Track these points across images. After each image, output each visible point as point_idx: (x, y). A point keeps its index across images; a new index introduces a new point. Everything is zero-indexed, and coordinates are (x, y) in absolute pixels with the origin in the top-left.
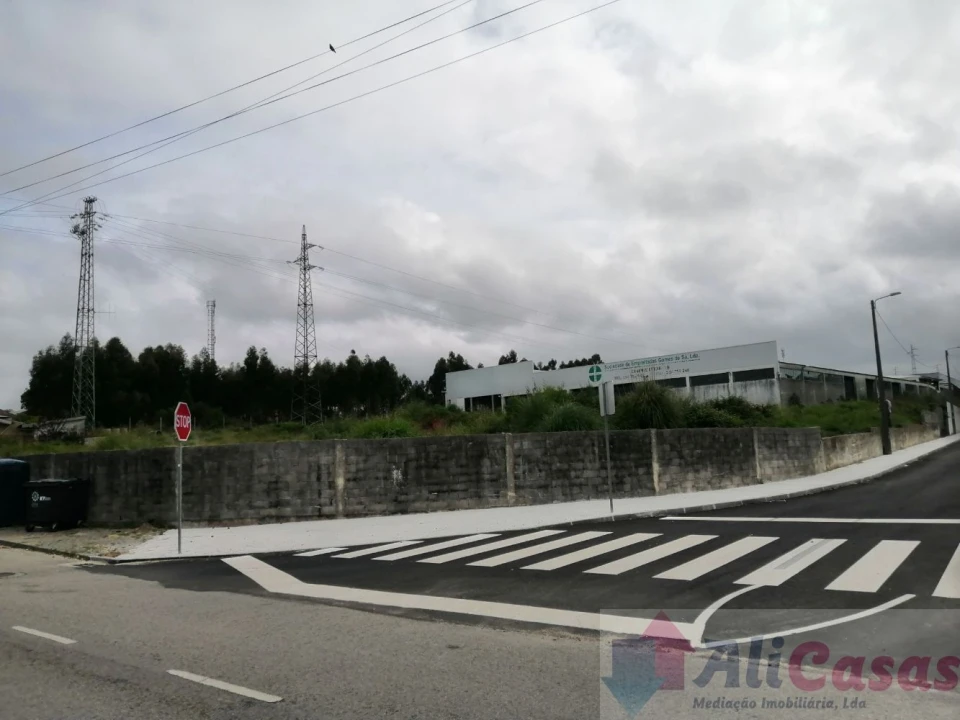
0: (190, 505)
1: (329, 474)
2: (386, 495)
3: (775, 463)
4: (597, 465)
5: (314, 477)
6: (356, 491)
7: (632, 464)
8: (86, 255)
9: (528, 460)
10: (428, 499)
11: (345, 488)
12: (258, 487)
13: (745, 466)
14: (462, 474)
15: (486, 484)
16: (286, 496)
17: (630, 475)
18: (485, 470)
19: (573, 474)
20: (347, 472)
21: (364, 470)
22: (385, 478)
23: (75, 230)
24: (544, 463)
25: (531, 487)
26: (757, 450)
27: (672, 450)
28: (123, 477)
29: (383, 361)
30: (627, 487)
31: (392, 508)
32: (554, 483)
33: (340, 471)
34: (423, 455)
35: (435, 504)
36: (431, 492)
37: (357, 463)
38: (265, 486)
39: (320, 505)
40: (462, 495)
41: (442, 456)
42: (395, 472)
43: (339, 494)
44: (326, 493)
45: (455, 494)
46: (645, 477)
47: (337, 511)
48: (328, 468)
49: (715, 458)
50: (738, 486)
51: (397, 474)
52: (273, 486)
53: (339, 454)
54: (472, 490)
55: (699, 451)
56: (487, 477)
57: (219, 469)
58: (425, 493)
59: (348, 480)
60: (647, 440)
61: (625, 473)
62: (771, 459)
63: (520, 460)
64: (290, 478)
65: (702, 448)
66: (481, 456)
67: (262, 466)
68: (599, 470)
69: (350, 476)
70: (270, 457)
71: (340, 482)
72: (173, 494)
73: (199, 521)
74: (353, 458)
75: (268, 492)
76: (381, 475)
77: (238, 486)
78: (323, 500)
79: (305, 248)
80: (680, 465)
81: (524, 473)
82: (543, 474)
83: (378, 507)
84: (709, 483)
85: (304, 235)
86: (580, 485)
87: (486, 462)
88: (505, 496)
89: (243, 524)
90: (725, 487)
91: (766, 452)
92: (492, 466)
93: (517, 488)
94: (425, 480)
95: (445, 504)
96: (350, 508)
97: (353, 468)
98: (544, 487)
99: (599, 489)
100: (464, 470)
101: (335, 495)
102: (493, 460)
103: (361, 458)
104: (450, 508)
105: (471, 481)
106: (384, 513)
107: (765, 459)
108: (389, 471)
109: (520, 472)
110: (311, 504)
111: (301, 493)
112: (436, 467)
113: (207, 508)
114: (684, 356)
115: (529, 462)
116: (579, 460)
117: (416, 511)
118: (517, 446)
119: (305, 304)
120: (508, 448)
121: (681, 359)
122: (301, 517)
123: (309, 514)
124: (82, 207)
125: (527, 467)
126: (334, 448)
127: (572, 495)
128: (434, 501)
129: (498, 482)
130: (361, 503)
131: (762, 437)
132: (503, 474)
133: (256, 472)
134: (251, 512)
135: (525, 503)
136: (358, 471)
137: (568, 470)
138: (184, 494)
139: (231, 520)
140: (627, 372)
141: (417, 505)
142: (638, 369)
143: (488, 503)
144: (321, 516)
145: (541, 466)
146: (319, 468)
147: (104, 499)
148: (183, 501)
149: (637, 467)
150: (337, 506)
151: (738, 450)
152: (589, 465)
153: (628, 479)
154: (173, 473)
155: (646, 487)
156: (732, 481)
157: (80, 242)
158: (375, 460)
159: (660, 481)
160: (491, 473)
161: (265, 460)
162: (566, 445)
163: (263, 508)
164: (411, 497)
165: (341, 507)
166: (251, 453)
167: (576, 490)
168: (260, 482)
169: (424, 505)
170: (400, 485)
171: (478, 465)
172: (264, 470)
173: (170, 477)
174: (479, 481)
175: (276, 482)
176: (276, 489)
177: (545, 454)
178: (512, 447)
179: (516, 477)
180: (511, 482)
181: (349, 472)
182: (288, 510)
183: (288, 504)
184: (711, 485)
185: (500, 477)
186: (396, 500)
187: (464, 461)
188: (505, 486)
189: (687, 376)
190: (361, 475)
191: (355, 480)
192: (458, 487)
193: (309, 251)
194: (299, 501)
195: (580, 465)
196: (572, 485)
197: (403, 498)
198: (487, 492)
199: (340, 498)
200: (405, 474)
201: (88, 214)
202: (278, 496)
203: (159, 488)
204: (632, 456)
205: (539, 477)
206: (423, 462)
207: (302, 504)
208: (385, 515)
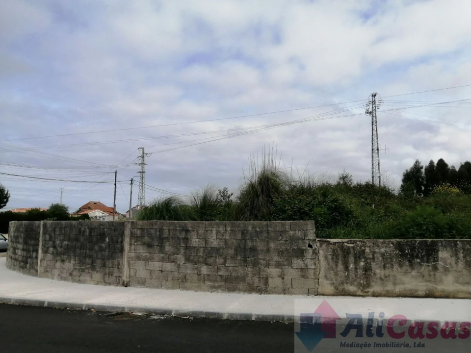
3: (156, 265)
13: (109, 263)
23: (367, 112)
26: (127, 247)
27: (50, 240)
49: (78, 251)
50: (98, 283)
55: (66, 243)
62: (147, 260)
65: (69, 240)
84: (71, 274)
90: (83, 282)
91: (142, 251)
107: (138, 258)
124: (370, 100)
131: (138, 232)
151: (103, 245)
157: (371, 117)
159: (41, 266)
201: (374, 102)
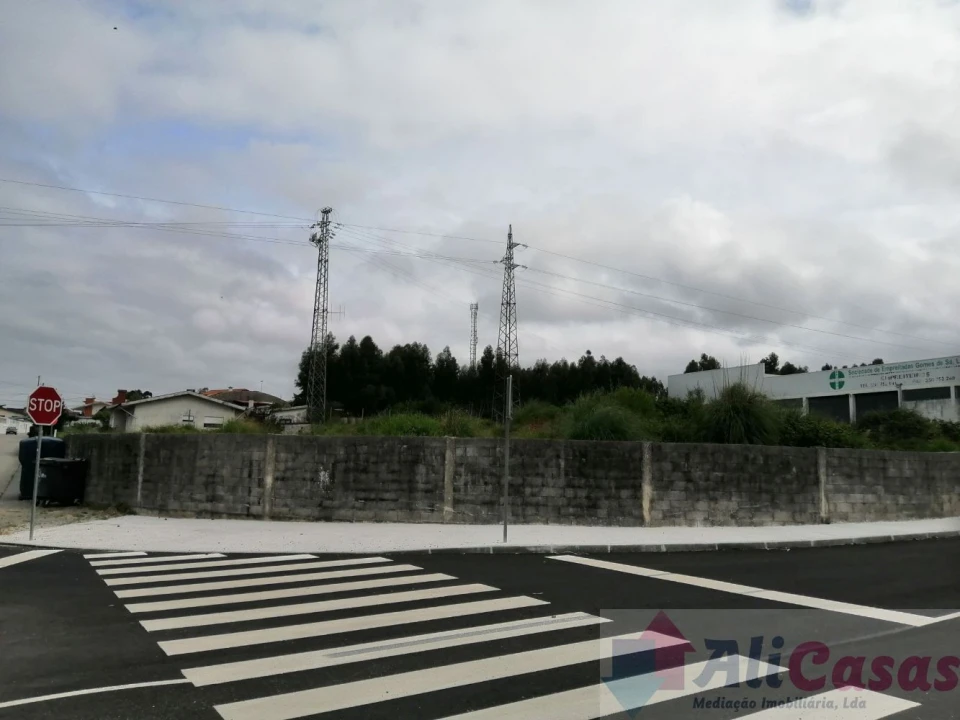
0: (147, 493)
1: (260, 470)
2: (311, 498)
3: (857, 497)
4: (562, 481)
5: (245, 474)
6: (283, 492)
7: (613, 484)
8: (323, 261)
9: (472, 469)
10: (353, 507)
11: (273, 487)
12: (200, 480)
13: (799, 498)
14: (394, 481)
15: (419, 495)
16: (221, 491)
17: (608, 498)
18: (418, 478)
19: (528, 490)
20: (276, 470)
21: (293, 469)
22: (312, 480)
23: (313, 239)
24: (492, 474)
25: (472, 502)
26: (823, 478)
27: (674, 470)
28: (107, 460)
29: (620, 362)
30: (603, 512)
31: (316, 513)
32: (502, 500)
33: (270, 468)
34: (353, 456)
35: (360, 513)
36: (357, 499)
37: (286, 461)
38: (203, 479)
39: (249, 503)
40: (392, 505)
41: (373, 459)
42: (322, 473)
43: (267, 493)
44: (256, 490)
45: (384, 503)
46: (630, 502)
47: (264, 512)
48: (259, 466)
49: (745, 485)
50: (784, 524)
51: (324, 476)
52: (210, 480)
53: (270, 451)
54: (403, 500)
55: (719, 474)
56: (421, 486)
57: (170, 458)
58: (351, 499)
59: (276, 479)
60: (637, 455)
61: (601, 494)
62: (847, 492)
63: (462, 470)
64: (225, 472)
65: (725, 469)
66: (415, 462)
67: (204, 457)
68: (563, 488)
69: (278, 474)
70: (211, 449)
71: (269, 480)
72: (136, 480)
73: (152, 509)
74: (283, 455)
75: (206, 485)
76: (308, 475)
77: (184, 477)
78: (253, 499)
79: (511, 246)
80: (686, 489)
81: (466, 484)
82: (490, 487)
83: (304, 512)
84: (733, 516)
85: (510, 234)
86: (537, 505)
87: (422, 469)
88: (441, 510)
89: (184, 516)
90: (761, 524)
91: (841, 482)
92: (427, 474)
93: (456, 502)
94: (352, 485)
95: (371, 514)
96: (276, 510)
97: (282, 467)
98: (490, 504)
99: (563, 511)
100: (395, 477)
101: (263, 494)
102: (430, 467)
103: (290, 456)
104: (378, 520)
105: (403, 490)
106: (309, 519)
107: (838, 490)
108: (317, 472)
109: (461, 483)
110: (242, 502)
111: (233, 490)
112: (365, 471)
113: (159, 498)
115: (473, 473)
116: (537, 475)
117: (341, 520)
118: (459, 452)
120: (448, 454)
121: (944, 365)
122: (232, 515)
123: (239, 512)
124: (319, 218)
125: (469, 478)
126: (266, 443)
127: (524, 516)
128: (360, 509)
129: (434, 493)
130: (286, 505)
131: (835, 462)
132: (440, 484)
133: (199, 463)
134: (191, 504)
135: (464, 521)
136: (287, 469)
137: (523, 485)
138: (144, 481)
139: (176, 511)
140: (877, 379)
141: (342, 512)
142: (890, 375)
143: (420, 517)
144: (249, 515)
145: (488, 478)
146: (251, 464)
147: (94, 481)
148: (143, 489)
149: (618, 488)
150: (264, 507)
151: (789, 477)
152: (551, 481)
153: (604, 503)
154: (137, 458)
155: (630, 514)
156: (773, 517)
157: (317, 249)
158: (302, 459)
159: (652, 508)
160: (427, 483)
161: (207, 452)
162: (521, 455)
163: (200, 501)
164: (336, 503)
165: (267, 508)
166: (197, 444)
167: (530, 511)
168: (201, 474)
169: (349, 513)
170: (327, 488)
171: (413, 472)
172: (204, 462)
173: (135, 463)
174: (412, 490)
175: (214, 476)
176: (213, 483)
177: (493, 464)
178: (454, 452)
179: (456, 490)
180: (449, 496)
181: (278, 470)
182: (221, 506)
183: (220, 499)
184: (736, 519)
185: (436, 487)
186: (320, 505)
187: (396, 467)
188: (442, 499)
189: (952, 385)
190: (289, 474)
191: (283, 479)
192: (387, 496)
193: (514, 250)
194: (231, 497)
195: (539, 481)
196: (526, 504)
197: (327, 503)
198: (420, 505)
199: (267, 499)
200: (332, 476)
201: (324, 224)
202: (214, 490)
203: (127, 473)
204: (612, 474)
205: (483, 491)
206: (352, 464)
207: (234, 502)
208: (309, 520)
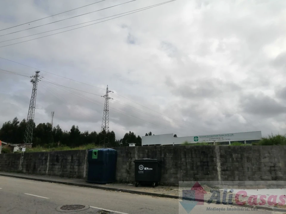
0: (226, 176)
8: (34, 90)
12: (265, 169)
23: (32, 81)
28: (183, 160)
57: (241, 158)
64: (281, 165)
67: (265, 157)
70: (269, 153)
72: (216, 170)
75: (270, 172)
77: (254, 167)
79: (107, 92)
85: (107, 88)
114: (228, 135)
119: (106, 110)
121: (227, 136)
124: (35, 74)
133: (263, 160)
138: (223, 170)
140: (208, 139)
142: (212, 138)
147: (172, 171)
148: (222, 174)
154: (215, 159)
157: (33, 85)
161: (267, 155)
166: (259, 151)
168: (265, 166)
172: (267, 160)
173: (213, 161)
175: (274, 167)
176: (275, 170)
189: (229, 141)
193: (109, 93)
201: (37, 76)
202: (276, 174)
